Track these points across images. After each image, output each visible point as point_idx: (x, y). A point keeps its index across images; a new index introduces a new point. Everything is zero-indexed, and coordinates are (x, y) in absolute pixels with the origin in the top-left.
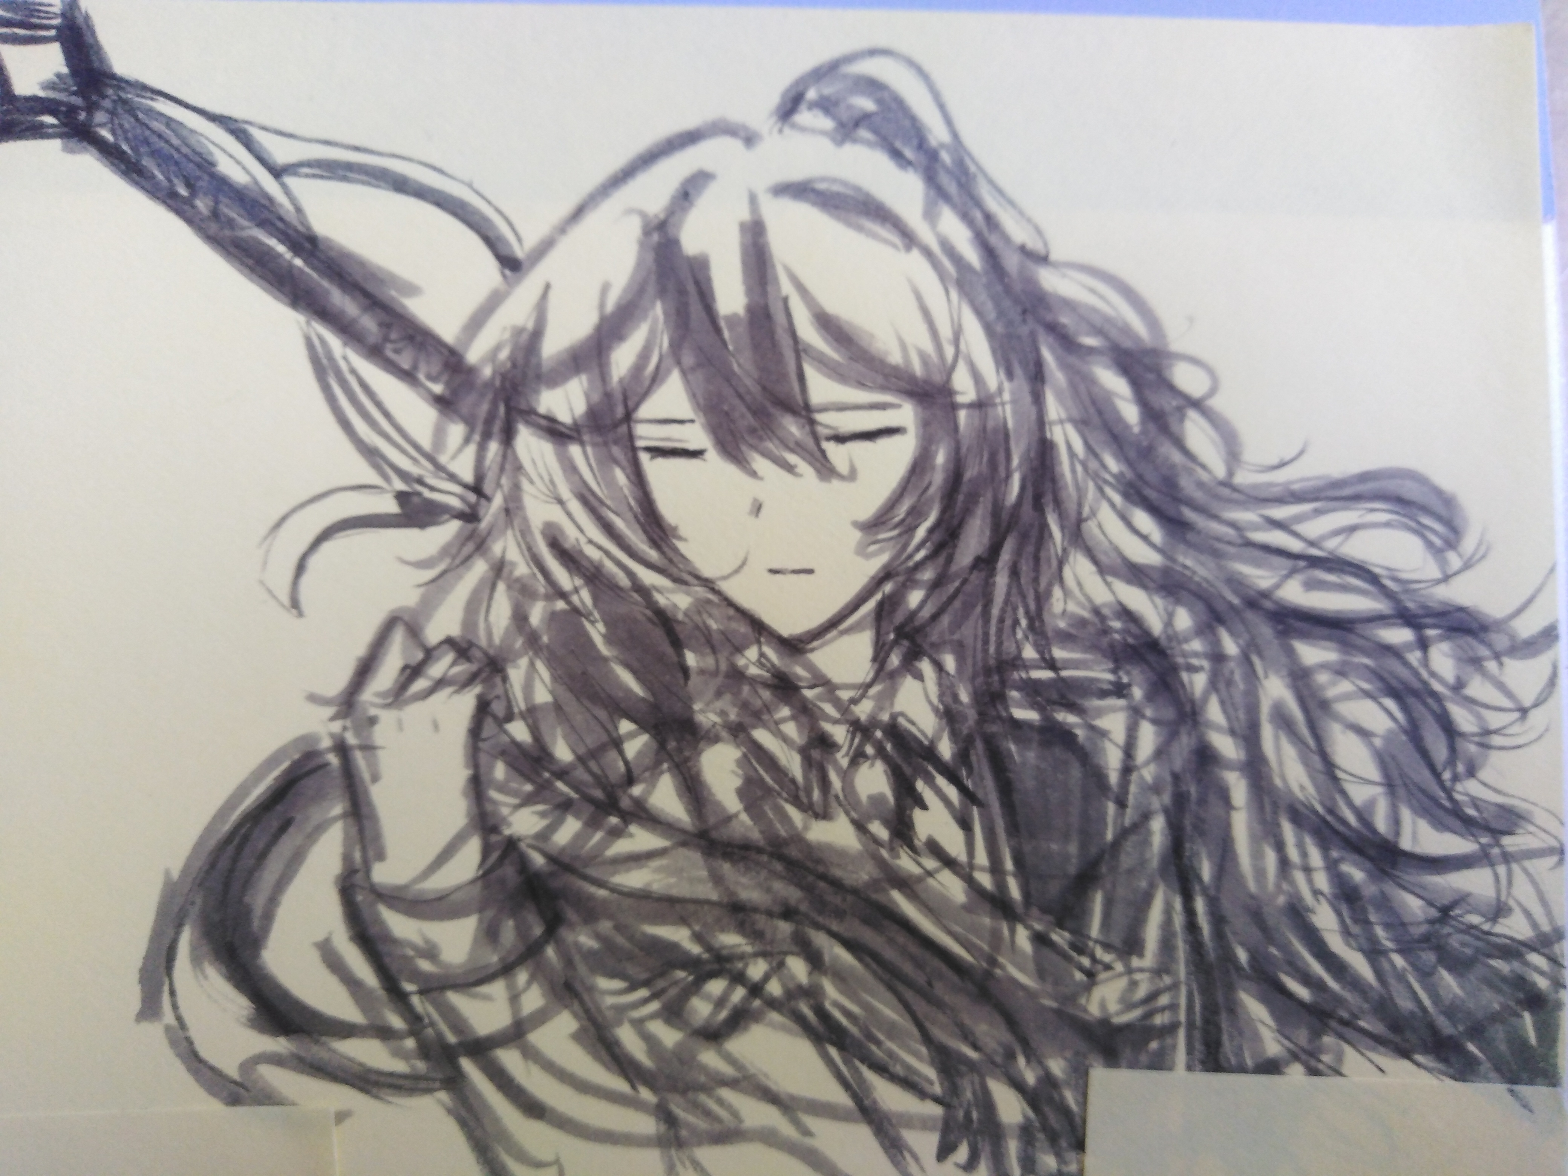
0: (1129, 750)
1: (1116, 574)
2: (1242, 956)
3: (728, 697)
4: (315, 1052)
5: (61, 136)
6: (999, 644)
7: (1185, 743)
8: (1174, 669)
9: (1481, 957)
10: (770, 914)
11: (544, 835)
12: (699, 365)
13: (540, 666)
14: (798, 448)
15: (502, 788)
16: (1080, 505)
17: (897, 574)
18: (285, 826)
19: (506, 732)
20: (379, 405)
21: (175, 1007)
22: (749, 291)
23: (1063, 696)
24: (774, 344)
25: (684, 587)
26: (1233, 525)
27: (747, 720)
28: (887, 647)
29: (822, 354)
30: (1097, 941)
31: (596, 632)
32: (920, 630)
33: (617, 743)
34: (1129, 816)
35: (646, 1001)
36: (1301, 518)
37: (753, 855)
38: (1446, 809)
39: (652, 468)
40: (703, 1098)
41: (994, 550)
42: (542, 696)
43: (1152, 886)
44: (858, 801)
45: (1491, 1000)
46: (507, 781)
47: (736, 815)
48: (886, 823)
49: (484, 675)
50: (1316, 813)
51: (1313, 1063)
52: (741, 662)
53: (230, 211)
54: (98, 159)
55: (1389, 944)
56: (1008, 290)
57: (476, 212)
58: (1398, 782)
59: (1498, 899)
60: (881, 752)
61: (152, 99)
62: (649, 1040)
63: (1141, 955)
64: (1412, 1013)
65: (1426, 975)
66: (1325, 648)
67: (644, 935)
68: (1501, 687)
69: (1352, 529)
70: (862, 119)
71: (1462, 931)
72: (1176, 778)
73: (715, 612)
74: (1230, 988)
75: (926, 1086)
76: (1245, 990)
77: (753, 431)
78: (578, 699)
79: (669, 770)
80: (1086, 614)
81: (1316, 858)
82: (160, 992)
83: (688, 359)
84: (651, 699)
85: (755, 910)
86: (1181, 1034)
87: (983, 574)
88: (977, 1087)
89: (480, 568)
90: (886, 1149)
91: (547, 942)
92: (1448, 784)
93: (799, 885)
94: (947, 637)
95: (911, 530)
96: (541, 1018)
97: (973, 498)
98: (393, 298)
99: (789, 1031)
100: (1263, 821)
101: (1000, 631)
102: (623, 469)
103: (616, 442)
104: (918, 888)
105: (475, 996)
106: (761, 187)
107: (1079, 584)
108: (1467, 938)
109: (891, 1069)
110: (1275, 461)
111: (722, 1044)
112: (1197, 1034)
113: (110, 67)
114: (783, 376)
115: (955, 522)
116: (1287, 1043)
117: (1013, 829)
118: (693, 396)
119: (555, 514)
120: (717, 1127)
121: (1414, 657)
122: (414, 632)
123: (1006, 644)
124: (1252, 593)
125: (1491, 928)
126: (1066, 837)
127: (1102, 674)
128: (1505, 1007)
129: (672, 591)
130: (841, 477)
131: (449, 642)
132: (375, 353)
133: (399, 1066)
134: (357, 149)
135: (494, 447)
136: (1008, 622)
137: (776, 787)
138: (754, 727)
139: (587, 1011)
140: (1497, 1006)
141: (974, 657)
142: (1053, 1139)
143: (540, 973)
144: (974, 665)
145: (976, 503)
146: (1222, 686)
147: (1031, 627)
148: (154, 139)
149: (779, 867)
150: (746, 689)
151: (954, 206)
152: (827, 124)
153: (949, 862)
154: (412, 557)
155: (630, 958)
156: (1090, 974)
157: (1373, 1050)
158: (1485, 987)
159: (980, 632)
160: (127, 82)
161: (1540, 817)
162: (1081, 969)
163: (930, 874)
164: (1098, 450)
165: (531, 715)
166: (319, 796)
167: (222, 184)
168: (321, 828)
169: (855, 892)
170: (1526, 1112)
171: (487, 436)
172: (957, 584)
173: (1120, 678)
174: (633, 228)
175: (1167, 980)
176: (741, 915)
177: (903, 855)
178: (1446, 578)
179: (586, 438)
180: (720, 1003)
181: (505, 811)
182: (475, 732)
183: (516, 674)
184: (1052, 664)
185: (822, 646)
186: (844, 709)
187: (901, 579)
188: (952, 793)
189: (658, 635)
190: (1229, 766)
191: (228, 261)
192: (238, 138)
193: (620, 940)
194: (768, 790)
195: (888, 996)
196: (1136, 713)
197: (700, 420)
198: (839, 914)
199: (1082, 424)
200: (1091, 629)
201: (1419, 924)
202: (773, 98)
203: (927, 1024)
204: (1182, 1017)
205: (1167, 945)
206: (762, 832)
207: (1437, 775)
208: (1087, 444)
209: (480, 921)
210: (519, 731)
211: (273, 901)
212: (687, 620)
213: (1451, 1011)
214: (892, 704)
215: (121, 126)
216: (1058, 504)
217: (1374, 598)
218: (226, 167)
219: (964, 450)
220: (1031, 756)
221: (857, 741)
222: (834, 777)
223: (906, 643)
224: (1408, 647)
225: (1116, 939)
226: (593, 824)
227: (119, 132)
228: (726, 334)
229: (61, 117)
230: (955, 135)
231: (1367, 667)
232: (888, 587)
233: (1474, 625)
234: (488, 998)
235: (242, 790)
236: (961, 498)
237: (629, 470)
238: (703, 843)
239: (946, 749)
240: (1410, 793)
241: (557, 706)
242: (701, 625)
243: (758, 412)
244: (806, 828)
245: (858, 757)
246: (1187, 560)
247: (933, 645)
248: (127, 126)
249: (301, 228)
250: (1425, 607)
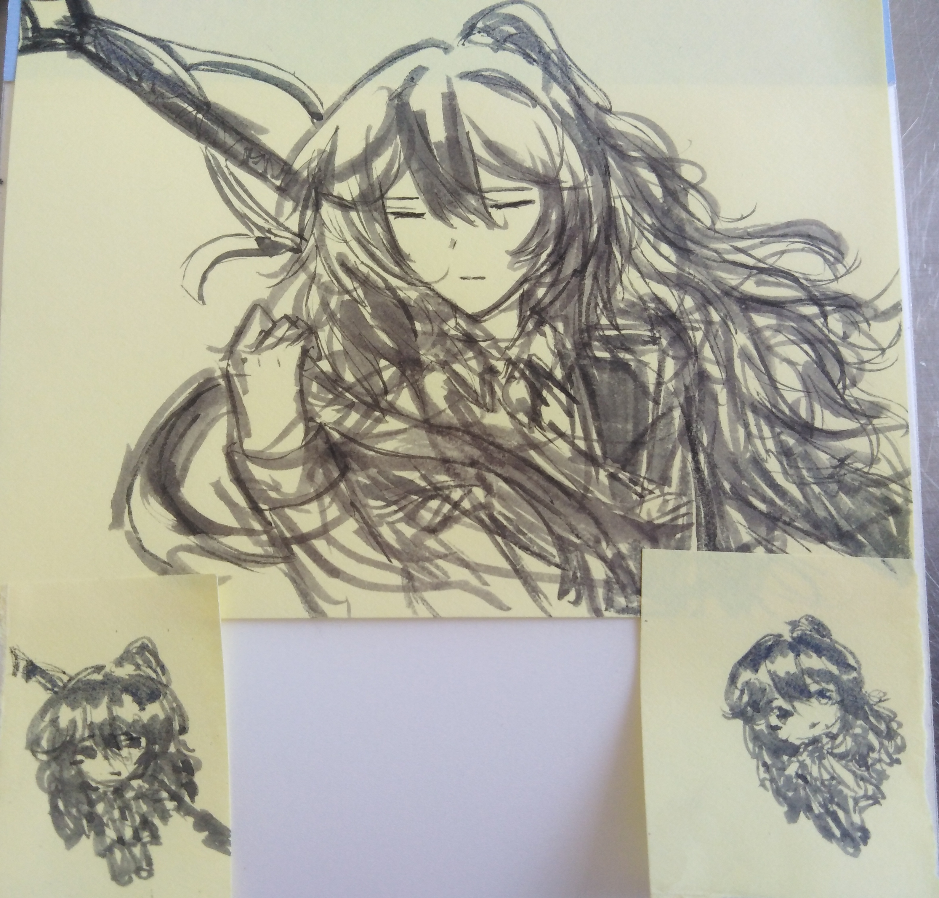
0: (660, 373)
1: (651, 278)
2: (727, 486)
3: (439, 346)
4: (211, 544)
5: (66, 49)
6: (588, 316)
7: (691, 370)
8: (685, 329)
9: (863, 487)
10: (463, 464)
11: (339, 422)
12: (420, 169)
13: (336, 330)
14: (475, 212)
15: (316, 397)
16: (631, 241)
17: (531, 279)
18: (194, 420)
19: (318, 366)
20: (246, 191)
21: (131, 521)
22: (447, 130)
23: (623, 344)
24: (462, 157)
25: (414, 287)
26: (716, 251)
27: (449, 359)
28: (525, 319)
29: (488, 161)
30: (644, 478)
31: (366, 312)
32: (544, 309)
33: (379, 372)
34: (661, 409)
35: (396, 512)
36: (753, 247)
37: (454, 432)
38: (840, 405)
39: (396, 224)
40: (427, 565)
41: (584, 266)
42: (337, 347)
43: (675, 447)
44: (511, 402)
45: (871, 511)
46: (318, 393)
47: (444, 411)
48: (526, 414)
49: (305, 335)
50: (766, 407)
51: (769, 546)
52: (446, 328)
53: (161, 89)
54: (87, 62)
55: (811, 480)
56: (589, 127)
57: (297, 88)
58: (812, 390)
59: (872, 454)
60: (523, 375)
61: (117, 29)
62: (397, 532)
63: (670, 486)
64: (825, 518)
65: (832, 497)
66: (768, 317)
67: (394, 475)
68: (870, 338)
69: (783, 252)
70: (508, 38)
71: (853, 473)
72: (687, 388)
73: (431, 301)
74: (721, 504)
75: (551, 558)
76: (730, 506)
77: (451, 203)
78: (357, 348)
79: (407, 386)
80: (635, 300)
81: (767, 432)
82: (123, 512)
83: (415, 166)
84: (397, 348)
85: (455, 462)
86: (694, 528)
87: (578, 279)
88: (580, 559)
89: (302, 277)
90: (529, 593)
91: (341, 481)
92: (841, 391)
93: (479, 448)
94: (559, 313)
95: (539, 255)
96: (337, 522)
97: (572, 238)
98: (252, 135)
99: (476, 529)
100: (736, 412)
101: (588, 309)
102: (380, 224)
103: (376, 210)
104: (544, 449)
105: (301, 511)
106: (453, 74)
107: (631, 283)
108: (855, 476)
109: (531, 549)
110: (739, 217)
111: (437, 536)
112: (703, 529)
113: (93, 12)
114: (467, 174)
115: (563, 251)
116: (754, 535)
117: (596, 416)
118: (418, 185)
119: (343, 248)
120: (436, 581)
121: (819, 322)
122: (267, 313)
123: (591, 317)
124: (727, 287)
125: (869, 470)
126: (626, 420)
127: (645, 332)
128: (878, 514)
129: (407, 289)
130: (499, 227)
131: (286, 317)
132: (243, 164)
133: (258, 550)
134: (231, 56)
135: (309, 213)
136: (592, 305)
137: (466, 395)
138: (453, 363)
139: (363, 518)
140: (874, 514)
141: (574, 324)
142: (623, 588)
143: (337, 498)
144: (574, 328)
145: (574, 240)
146: (712, 338)
147: (605, 307)
148: (118, 50)
149: (468, 438)
150: (449, 342)
151: (559, 84)
152: (490, 40)
153: (561, 435)
154: (265, 273)
155: (387, 488)
156: (641, 496)
157: (804, 539)
158: (866, 504)
159: (577, 311)
160: (102, 20)
161: (894, 408)
162: (636, 493)
163: (550, 441)
164: (640, 211)
165: (332, 357)
166: (214, 402)
167: (156, 75)
168: (215, 420)
169: (510, 451)
170: (893, 573)
171: (305, 208)
172: (564, 284)
173: (655, 334)
174: (384, 96)
175: (685, 499)
176: (447, 465)
177: (536, 431)
178: (837, 279)
179: (359, 208)
180: (436, 513)
181: (317, 409)
182: (301, 366)
183: (323, 335)
184: (616, 327)
185: (490, 318)
186: (503, 352)
187: (533, 282)
188: (563, 397)
189: (400, 314)
190: (716, 382)
191: (161, 116)
192: (164, 50)
193: (381, 479)
194: (462, 397)
195: (529, 508)
196: (663, 353)
197: (422, 197)
198: (502, 464)
199: (631, 198)
200: (638, 308)
201: (827, 468)
202: (459, 27)
203: (551, 524)
204: (694, 521)
205: (684, 479)
206: (458, 419)
207: (835, 387)
208: (633, 208)
209: (303, 469)
210: (325, 365)
211: (188, 460)
212: (416, 305)
213: (847, 518)
214: (529, 350)
215: (100, 44)
216: (618, 240)
217: (797, 291)
218: (158, 65)
219: (566, 213)
220: (605, 376)
221: (510, 370)
222: (497, 389)
223: (536, 316)
224: (816, 316)
225: (655, 476)
226: (366, 416)
227: (99, 47)
228: (435, 153)
229: (66, 39)
230: (559, 46)
231: (792, 327)
232: (526, 286)
233: (854, 304)
234: (308, 512)
235: (172, 399)
236: (565, 238)
237: (382, 225)
238: (426, 426)
239: (559, 374)
240: (819, 397)
241: (346, 352)
242: (423, 308)
243: (453, 193)
244: (482, 417)
245: (510, 378)
246: (690, 270)
247: (551, 317)
248: (103, 43)
249: (202, 98)
250: (824, 294)
